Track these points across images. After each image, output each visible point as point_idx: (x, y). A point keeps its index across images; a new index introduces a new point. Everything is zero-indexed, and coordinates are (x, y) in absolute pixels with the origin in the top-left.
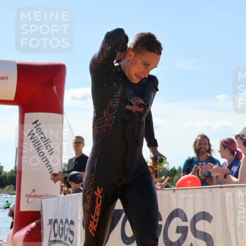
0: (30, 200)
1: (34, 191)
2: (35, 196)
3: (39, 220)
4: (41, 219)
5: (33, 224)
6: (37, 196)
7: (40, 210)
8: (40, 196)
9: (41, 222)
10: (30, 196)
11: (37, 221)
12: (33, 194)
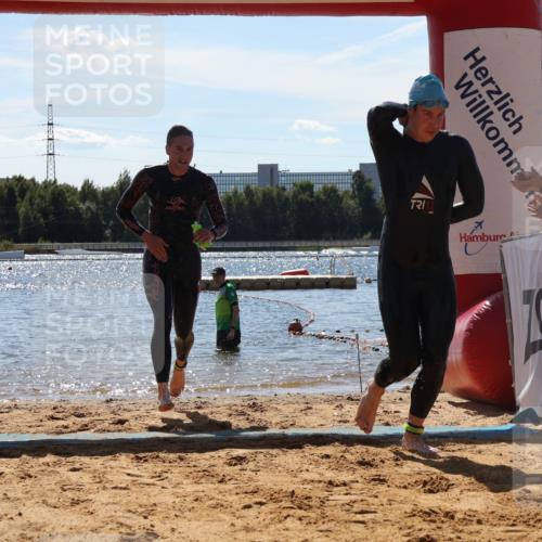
0: (472, 246)
1: (479, 225)
2: (483, 238)
3: (498, 295)
4: (505, 292)
5: (486, 304)
6: (489, 238)
7: (500, 271)
8: (496, 238)
9: (502, 298)
10: (471, 239)
11: (493, 297)
12: (478, 232)
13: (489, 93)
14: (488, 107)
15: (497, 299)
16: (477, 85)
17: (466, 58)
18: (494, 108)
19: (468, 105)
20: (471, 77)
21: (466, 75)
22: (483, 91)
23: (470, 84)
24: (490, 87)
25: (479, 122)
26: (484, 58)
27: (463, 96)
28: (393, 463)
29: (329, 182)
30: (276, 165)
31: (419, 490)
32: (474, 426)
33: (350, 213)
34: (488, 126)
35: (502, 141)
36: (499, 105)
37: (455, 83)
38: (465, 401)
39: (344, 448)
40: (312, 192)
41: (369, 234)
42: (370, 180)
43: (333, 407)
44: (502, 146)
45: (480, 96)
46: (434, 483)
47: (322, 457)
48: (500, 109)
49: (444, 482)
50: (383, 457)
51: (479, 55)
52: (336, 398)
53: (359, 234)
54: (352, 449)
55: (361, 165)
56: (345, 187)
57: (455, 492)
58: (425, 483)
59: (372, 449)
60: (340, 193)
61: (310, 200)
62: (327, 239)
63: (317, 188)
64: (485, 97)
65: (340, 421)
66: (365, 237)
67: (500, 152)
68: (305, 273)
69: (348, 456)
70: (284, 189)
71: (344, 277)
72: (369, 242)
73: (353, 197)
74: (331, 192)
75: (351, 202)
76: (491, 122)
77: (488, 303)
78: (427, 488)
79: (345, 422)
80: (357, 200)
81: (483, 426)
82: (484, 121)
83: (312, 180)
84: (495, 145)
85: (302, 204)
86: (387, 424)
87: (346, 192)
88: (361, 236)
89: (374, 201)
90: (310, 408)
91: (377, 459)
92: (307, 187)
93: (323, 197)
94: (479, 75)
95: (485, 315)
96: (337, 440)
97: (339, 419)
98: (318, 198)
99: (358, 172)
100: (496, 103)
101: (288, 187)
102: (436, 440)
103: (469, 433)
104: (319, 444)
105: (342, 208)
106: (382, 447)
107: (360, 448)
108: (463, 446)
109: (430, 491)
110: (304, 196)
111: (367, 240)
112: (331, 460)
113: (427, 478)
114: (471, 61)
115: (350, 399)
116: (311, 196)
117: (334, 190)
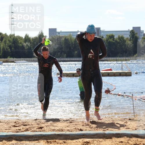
29: (121, 35)
30: (100, 28)
39: (128, 139)
40: (114, 38)
42: (137, 33)
43: (123, 122)
47: (120, 142)
50: (144, 142)
52: (125, 119)
54: (132, 139)
55: (133, 28)
56: (127, 36)
59: (139, 139)
60: (125, 39)
63: (116, 37)
66: (135, 56)
68: (111, 70)
69: (130, 142)
70: (103, 37)
71: (127, 71)
72: (137, 58)
73: (130, 40)
74: (121, 38)
75: (129, 42)
79: (128, 128)
80: (132, 41)
83: (114, 34)
85: (110, 43)
87: (127, 38)
88: (133, 56)
91: (142, 143)
92: (112, 37)
93: (118, 40)
96: (126, 136)
98: (116, 41)
99: (132, 30)
101: (104, 36)
105: (126, 45)
106: (144, 139)
110: (111, 40)
112: (123, 143)
115: (130, 119)
116: (114, 40)
117: (122, 38)
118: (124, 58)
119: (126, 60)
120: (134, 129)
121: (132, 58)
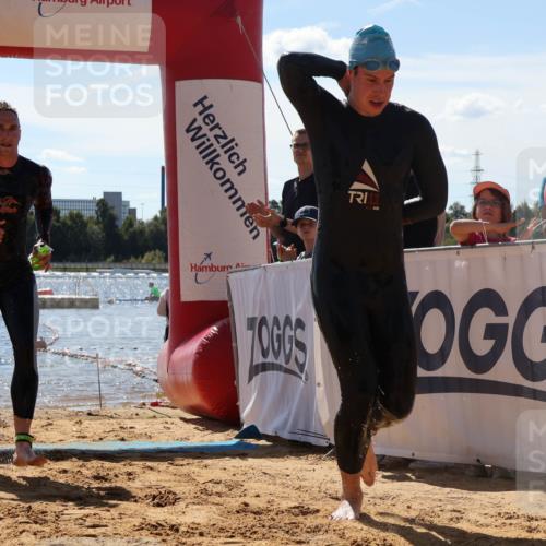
0: (202, 276)
1: (209, 256)
2: (211, 268)
3: (225, 321)
4: (231, 318)
5: (214, 329)
6: (217, 269)
7: (227, 299)
8: (223, 268)
9: (229, 323)
10: (201, 269)
11: (220, 323)
12: (207, 263)
13: (216, 137)
14: (215, 150)
15: (224, 325)
16: (205, 130)
17: (195, 105)
18: (220, 151)
19: (198, 147)
20: (200, 122)
21: (195, 120)
22: (211, 135)
23: (200, 128)
24: (217, 132)
25: (207, 163)
26: (211, 106)
27: (193, 139)
28: (126, 477)
29: (75, 208)
31: (148, 504)
32: (202, 441)
33: (94, 236)
34: (216, 167)
35: (229, 180)
36: (225, 149)
37: (186, 127)
38: (195, 417)
39: (81, 463)
40: (59, 217)
41: (112, 257)
42: (113, 208)
43: (72, 422)
44: (228, 185)
45: (208, 140)
46: (162, 497)
47: (60, 472)
48: (226, 152)
49: (171, 496)
50: (117, 472)
51: (207, 103)
52: (77, 413)
53: (102, 257)
54: (89, 464)
55: (105, 193)
56: (90, 213)
57: (181, 505)
58: (154, 497)
59: (107, 464)
60: (85, 219)
61: (57, 224)
62: (73, 261)
63: (64, 214)
64: (213, 140)
65: (78, 437)
66: (109, 260)
67: (226, 191)
68: (50, 293)
69: (84, 471)
71: (88, 297)
72: (112, 265)
73: (97, 223)
74: (76, 218)
75: (95, 227)
76: (218, 163)
77: (215, 328)
78: (156, 501)
79: (84, 437)
80: (101, 226)
81: (211, 441)
82: (212, 162)
83: (59, 206)
84: (222, 185)
86: (123, 440)
87: (91, 218)
88: (105, 259)
89: (116, 227)
90: (51, 424)
91: (112, 473)
93: (69, 222)
94: (207, 121)
95: (213, 339)
96: (75, 456)
97: (78, 434)
98: (64, 224)
99: (101, 200)
100: (223, 147)
102: (166, 455)
103: (197, 448)
104: (57, 460)
105: (87, 233)
106: (117, 462)
107: (95, 463)
108: (191, 461)
109: (159, 505)
111: (110, 262)
112: (68, 475)
113: (156, 493)
114: (200, 108)
115: (90, 414)
116: (58, 220)
117: (79, 216)
118: (84, 265)
119: (87, 270)
120: (97, 438)
121: (101, 265)
